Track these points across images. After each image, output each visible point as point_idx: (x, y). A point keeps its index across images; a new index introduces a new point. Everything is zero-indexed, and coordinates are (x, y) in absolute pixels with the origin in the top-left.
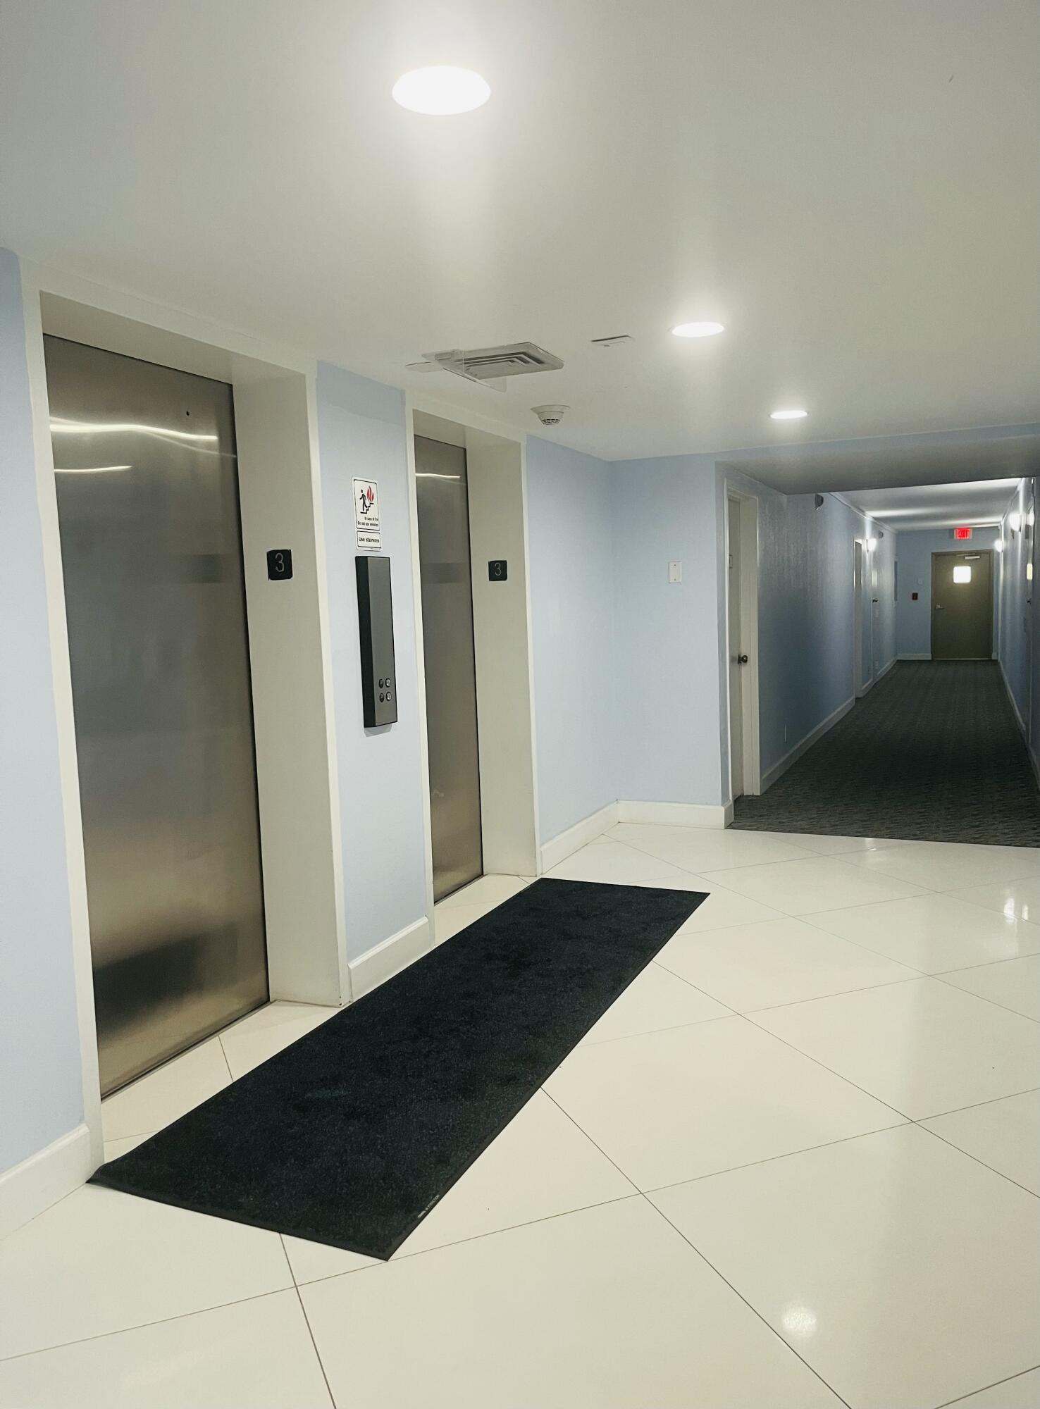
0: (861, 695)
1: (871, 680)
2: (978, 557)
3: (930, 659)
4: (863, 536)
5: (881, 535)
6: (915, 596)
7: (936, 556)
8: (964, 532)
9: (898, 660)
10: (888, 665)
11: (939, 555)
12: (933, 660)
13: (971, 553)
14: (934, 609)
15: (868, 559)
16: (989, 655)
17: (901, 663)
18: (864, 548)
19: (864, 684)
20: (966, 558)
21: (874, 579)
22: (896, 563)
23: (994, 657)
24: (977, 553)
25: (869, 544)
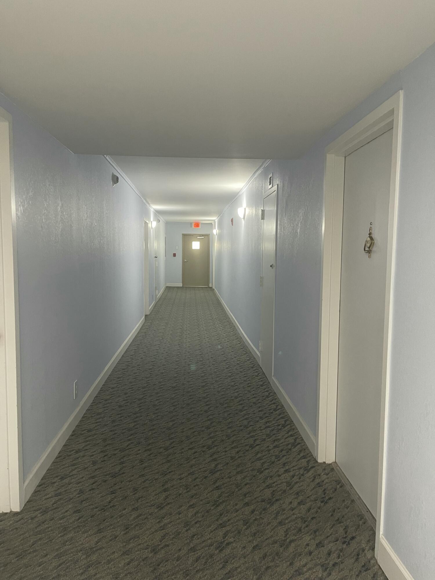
0: (148, 313)
1: (154, 302)
2: (203, 237)
3: (182, 286)
4: (149, 219)
5: (159, 221)
6: (174, 255)
7: (184, 235)
8: (197, 225)
9: (167, 287)
10: (162, 290)
11: (185, 235)
12: (183, 287)
13: (200, 235)
14: (184, 262)
15: (152, 233)
16: (208, 285)
17: (168, 288)
18: (150, 225)
19: (150, 306)
20: (198, 237)
21: (155, 245)
22: (165, 238)
23: (210, 286)
24: (203, 235)
25: (153, 224)
